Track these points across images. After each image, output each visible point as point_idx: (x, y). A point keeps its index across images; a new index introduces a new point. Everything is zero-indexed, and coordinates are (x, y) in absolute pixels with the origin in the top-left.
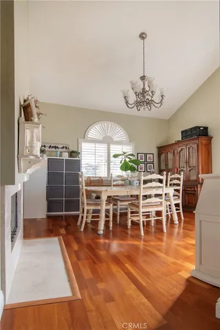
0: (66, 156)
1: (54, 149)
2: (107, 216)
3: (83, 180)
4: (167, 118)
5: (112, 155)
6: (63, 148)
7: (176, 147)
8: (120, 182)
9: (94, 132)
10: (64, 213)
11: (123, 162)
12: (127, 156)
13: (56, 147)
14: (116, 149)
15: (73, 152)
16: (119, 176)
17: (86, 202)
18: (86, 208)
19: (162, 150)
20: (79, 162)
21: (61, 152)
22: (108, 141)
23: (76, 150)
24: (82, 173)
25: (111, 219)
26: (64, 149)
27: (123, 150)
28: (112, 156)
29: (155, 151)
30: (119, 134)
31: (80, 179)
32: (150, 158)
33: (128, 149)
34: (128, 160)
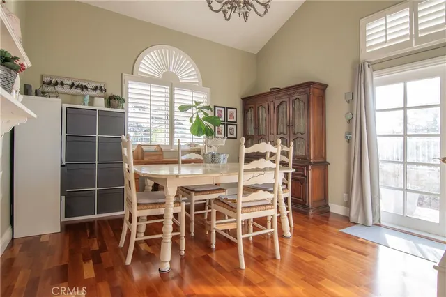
0: (100, 105)
1: (78, 91)
2: (176, 228)
3: (128, 153)
4: (256, 51)
5: (177, 106)
6: (96, 89)
7: (272, 98)
8: (194, 156)
9: (149, 63)
10: (96, 216)
11: (194, 119)
12: (200, 110)
13: (83, 88)
14: (183, 97)
15: (112, 97)
16: (190, 145)
17: (135, 201)
18: (136, 213)
19: (249, 102)
20: (123, 117)
21: (92, 98)
22: (169, 81)
23: (118, 94)
24: (128, 138)
25: (183, 232)
26: (98, 92)
27: (195, 99)
28: (176, 109)
29: (239, 105)
30: (188, 71)
31: (125, 150)
32: (231, 116)
33: (202, 98)
34: (202, 116)
